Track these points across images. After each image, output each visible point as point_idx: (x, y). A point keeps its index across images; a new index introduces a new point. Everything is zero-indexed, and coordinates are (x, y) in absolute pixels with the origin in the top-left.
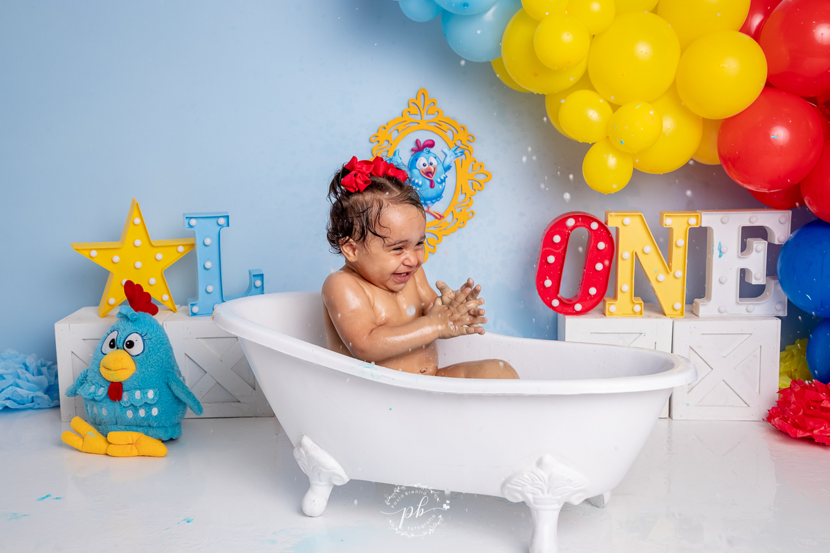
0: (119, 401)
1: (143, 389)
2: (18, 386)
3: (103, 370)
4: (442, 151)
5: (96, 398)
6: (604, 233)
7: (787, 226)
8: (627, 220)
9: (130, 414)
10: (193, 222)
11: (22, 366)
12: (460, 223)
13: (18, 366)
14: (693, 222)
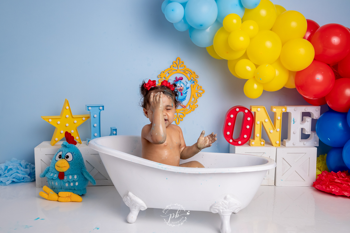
0: (63, 179)
1: (73, 175)
2: (18, 173)
3: (56, 167)
5: (54, 178)
6: (250, 114)
7: (319, 112)
8: (259, 109)
9: (67, 185)
10: (90, 108)
11: (19, 165)
12: (192, 109)
13: (18, 165)
14: (284, 110)
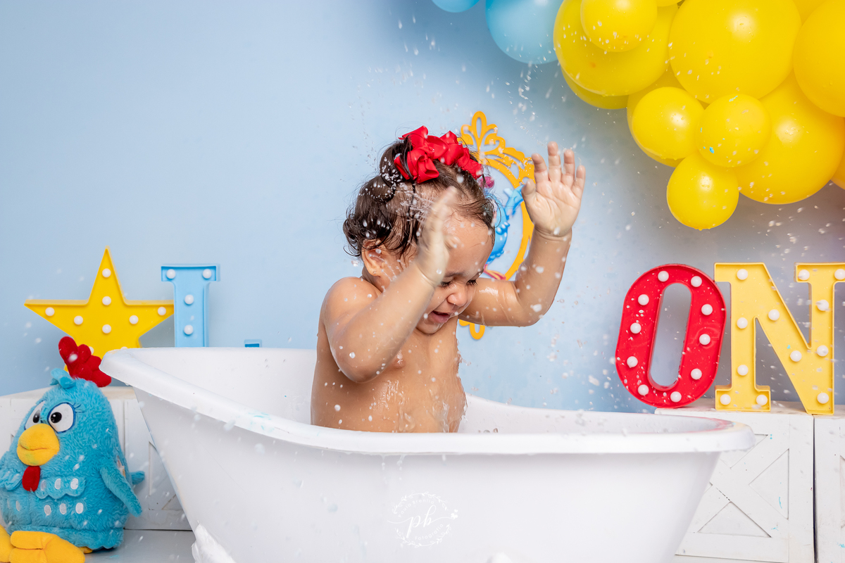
0: (34, 491)
1: (66, 473)
3: (20, 451)
4: (505, 193)
5: (8, 487)
6: (710, 292)
8: (743, 273)
9: (47, 510)
10: (171, 273)
14: (841, 275)
